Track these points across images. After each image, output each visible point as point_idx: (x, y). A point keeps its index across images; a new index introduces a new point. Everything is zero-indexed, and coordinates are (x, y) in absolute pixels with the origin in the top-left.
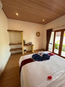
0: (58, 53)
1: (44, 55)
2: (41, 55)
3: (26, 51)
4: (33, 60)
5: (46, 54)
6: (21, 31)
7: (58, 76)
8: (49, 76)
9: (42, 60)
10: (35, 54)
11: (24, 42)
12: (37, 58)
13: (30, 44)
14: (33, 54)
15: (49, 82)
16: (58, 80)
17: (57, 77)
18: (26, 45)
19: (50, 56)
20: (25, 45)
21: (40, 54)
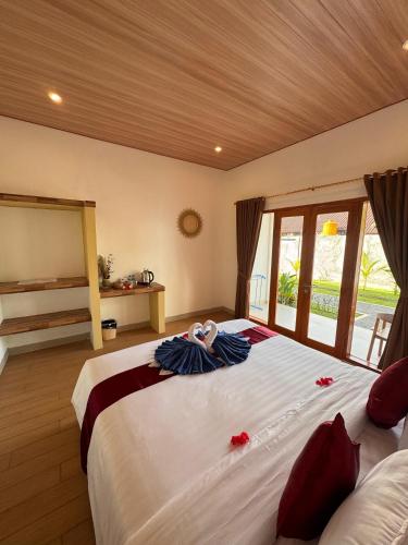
0: (292, 327)
1: (221, 340)
2: (206, 345)
3: (114, 326)
4: (163, 373)
5: (230, 336)
6: (81, 204)
7: (273, 426)
8: (237, 433)
9: (208, 368)
10: (171, 339)
11: (104, 272)
12: (183, 359)
13: (142, 284)
14: (159, 342)
15: (237, 457)
16: (275, 441)
17: (271, 433)
18: (115, 287)
19: (252, 342)
20: (108, 288)
21: (199, 336)
